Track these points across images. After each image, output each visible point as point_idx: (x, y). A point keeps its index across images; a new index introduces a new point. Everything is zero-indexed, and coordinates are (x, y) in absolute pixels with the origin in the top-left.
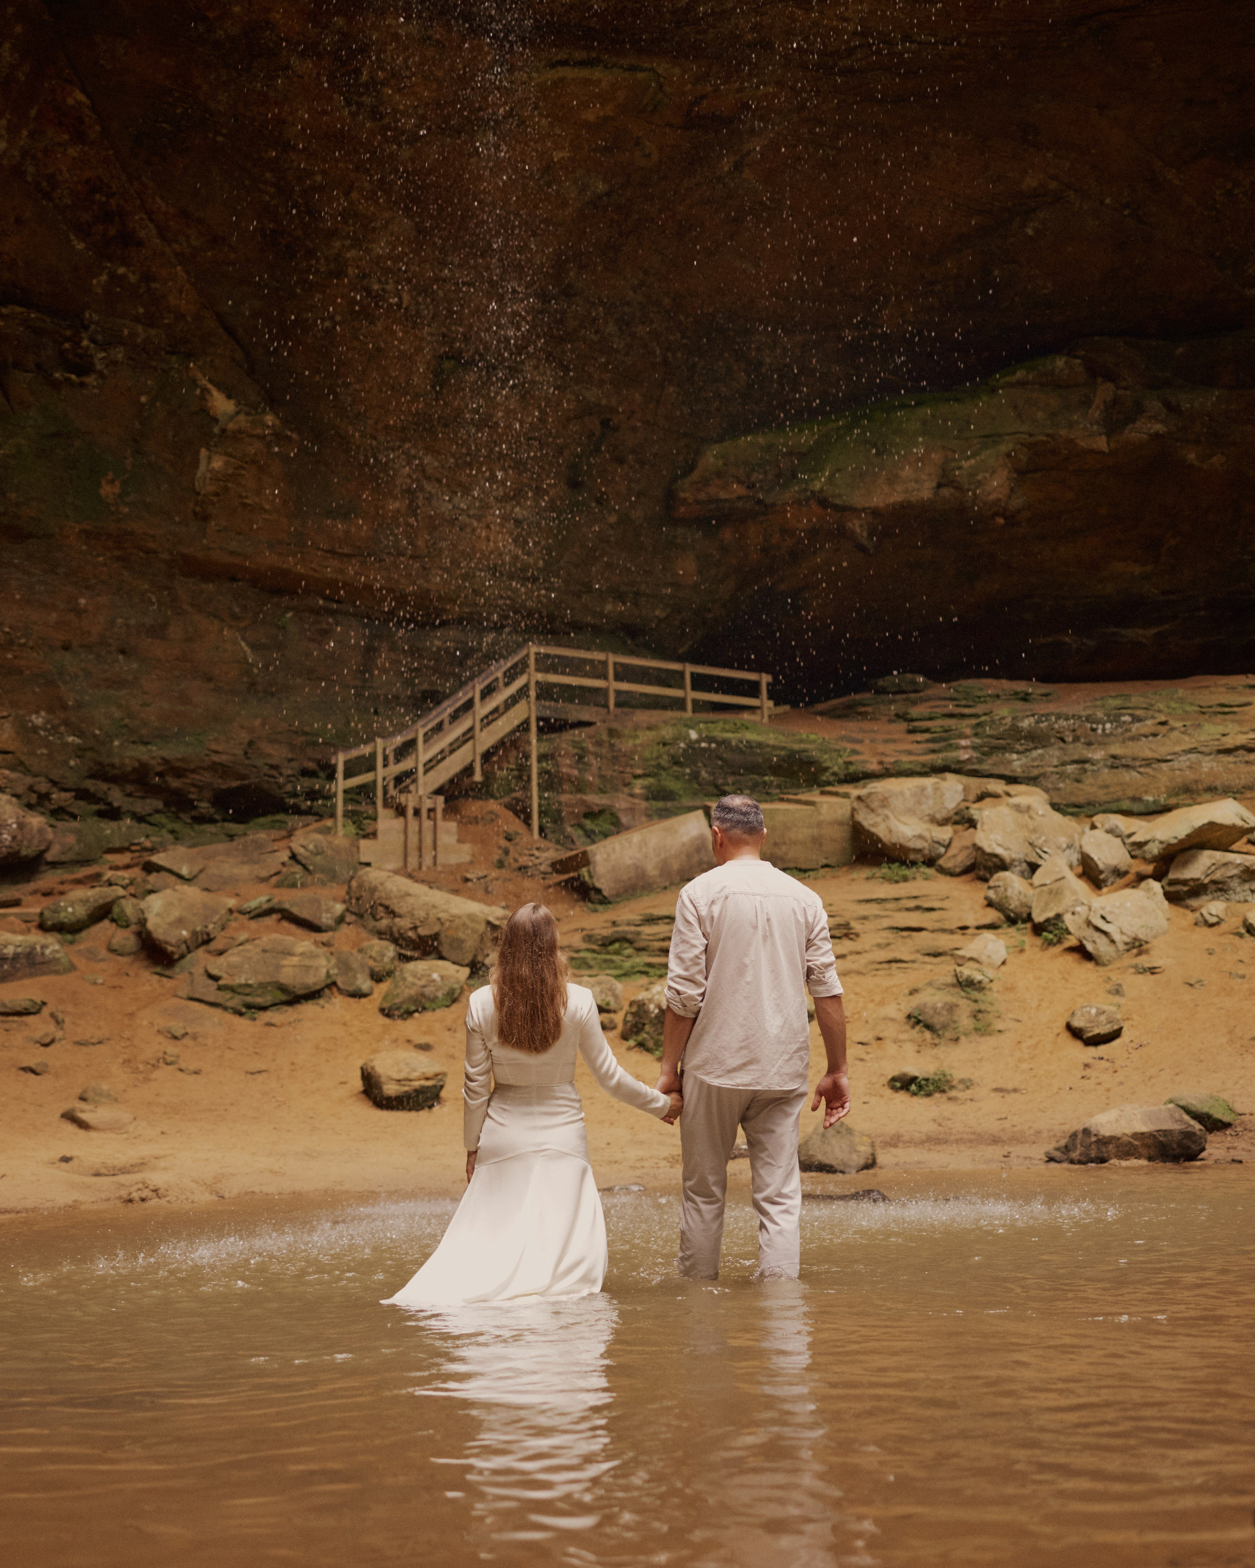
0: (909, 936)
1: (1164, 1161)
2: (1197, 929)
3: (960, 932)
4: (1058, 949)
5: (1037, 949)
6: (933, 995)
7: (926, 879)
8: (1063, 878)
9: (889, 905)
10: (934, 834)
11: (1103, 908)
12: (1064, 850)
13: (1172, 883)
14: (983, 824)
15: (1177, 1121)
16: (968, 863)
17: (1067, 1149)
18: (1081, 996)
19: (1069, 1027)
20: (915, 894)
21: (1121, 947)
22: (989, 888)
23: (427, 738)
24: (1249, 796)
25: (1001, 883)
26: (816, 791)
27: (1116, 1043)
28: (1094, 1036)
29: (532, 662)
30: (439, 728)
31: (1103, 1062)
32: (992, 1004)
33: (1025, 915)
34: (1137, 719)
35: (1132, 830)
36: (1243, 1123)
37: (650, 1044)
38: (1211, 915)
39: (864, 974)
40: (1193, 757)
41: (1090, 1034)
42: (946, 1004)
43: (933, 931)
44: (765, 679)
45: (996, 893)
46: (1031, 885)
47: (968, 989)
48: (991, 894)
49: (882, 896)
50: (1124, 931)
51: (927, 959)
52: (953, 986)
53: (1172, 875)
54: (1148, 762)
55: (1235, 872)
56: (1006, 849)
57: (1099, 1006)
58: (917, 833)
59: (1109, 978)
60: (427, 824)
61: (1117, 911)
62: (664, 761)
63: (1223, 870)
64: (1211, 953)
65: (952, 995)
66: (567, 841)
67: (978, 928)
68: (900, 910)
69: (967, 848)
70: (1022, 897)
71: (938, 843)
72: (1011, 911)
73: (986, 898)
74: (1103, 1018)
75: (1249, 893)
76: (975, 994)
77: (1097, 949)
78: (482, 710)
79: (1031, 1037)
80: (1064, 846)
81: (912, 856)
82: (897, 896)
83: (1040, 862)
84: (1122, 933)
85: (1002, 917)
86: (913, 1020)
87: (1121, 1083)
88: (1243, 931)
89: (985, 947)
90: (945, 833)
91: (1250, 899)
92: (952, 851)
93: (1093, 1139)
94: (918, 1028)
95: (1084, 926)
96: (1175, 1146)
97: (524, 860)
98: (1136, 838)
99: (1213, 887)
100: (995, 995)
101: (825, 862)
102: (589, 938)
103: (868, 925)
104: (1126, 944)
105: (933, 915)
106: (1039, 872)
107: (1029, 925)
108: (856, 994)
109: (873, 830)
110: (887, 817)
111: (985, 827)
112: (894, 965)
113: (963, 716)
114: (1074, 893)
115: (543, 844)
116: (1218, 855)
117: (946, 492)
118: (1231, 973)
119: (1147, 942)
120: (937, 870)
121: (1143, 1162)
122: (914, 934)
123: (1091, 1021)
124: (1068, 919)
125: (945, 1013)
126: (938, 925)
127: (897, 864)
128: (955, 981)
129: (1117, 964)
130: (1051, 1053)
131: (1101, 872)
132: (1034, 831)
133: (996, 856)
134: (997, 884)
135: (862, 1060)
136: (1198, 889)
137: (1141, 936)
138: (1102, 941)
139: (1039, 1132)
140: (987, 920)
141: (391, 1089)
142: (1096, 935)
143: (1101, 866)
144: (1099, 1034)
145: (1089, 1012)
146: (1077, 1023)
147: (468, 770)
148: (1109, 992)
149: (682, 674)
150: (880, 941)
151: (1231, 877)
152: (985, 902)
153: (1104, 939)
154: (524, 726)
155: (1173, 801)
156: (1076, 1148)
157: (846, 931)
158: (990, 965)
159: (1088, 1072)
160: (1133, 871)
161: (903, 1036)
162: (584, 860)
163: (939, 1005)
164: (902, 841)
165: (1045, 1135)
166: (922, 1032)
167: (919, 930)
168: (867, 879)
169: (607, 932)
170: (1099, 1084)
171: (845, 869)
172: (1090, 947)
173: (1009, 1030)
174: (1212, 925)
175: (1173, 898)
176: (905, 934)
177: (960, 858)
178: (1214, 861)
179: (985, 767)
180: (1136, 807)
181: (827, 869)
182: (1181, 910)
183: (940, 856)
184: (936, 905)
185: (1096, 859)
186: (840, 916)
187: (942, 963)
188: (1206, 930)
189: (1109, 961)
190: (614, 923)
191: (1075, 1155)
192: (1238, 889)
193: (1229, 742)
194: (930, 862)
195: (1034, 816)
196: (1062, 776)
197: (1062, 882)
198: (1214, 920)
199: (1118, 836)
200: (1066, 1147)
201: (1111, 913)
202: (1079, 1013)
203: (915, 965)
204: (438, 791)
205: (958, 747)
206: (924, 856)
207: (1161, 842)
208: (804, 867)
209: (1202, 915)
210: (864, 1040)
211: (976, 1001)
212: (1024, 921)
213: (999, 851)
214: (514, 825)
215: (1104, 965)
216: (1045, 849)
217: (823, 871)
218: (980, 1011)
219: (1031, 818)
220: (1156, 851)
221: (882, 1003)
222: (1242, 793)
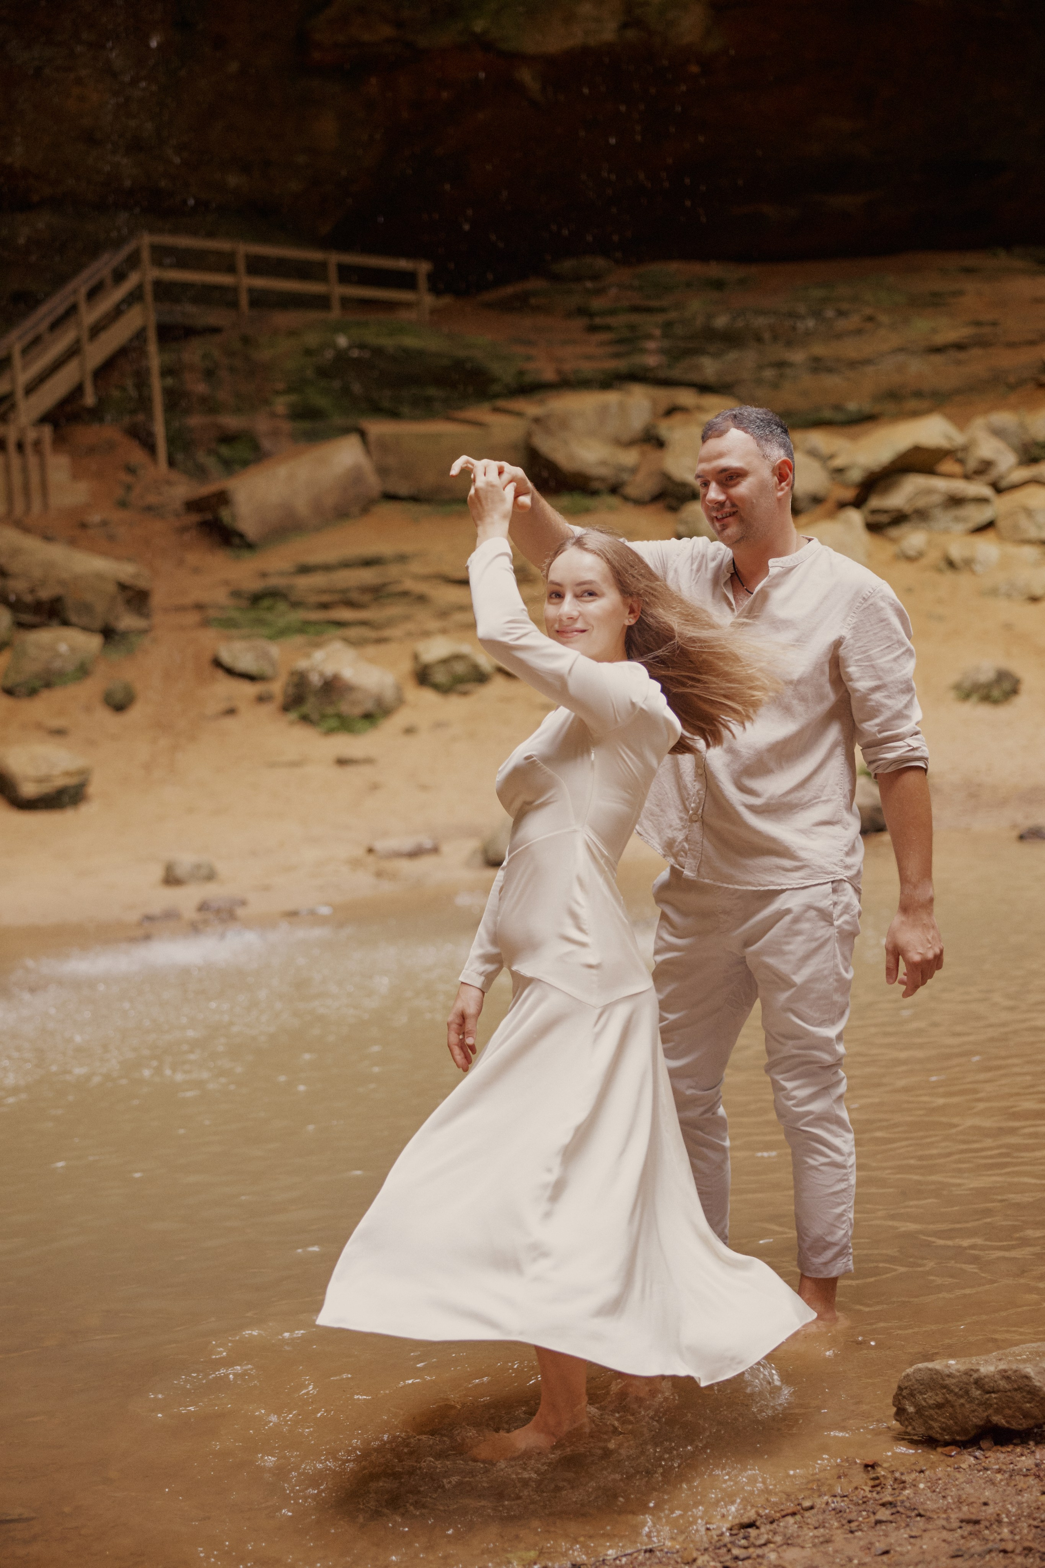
2: (898, 563)
7: (610, 510)
10: (619, 459)
13: (874, 512)
14: (673, 444)
16: (656, 491)
22: (678, 521)
23: (25, 351)
26: (486, 406)
29: (146, 255)
30: (37, 341)
34: (841, 313)
35: (834, 451)
37: (315, 716)
38: (913, 547)
40: (901, 358)
44: (424, 268)
48: (680, 528)
53: (874, 503)
54: (853, 364)
55: (939, 499)
58: (600, 459)
60: (33, 460)
62: (309, 373)
63: (927, 498)
66: (200, 473)
69: (655, 475)
71: (624, 468)
75: (952, 523)
78: (90, 316)
81: (594, 486)
88: (943, 565)
90: (630, 457)
91: (953, 527)
92: (640, 477)
97: (152, 499)
98: (838, 462)
99: (915, 516)
102: (236, 594)
109: (551, 456)
110: (568, 441)
111: (676, 449)
113: (649, 310)
115: (174, 476)
116: (924, 480)
117: (631, 34)
120: (622, 499)
127: (578, 494)
133: (685, 484)
136: (899, 518)
141: (29, 790)
147: (78, 390)
149: (324, 265)
151: (936, 505)
154: (140, 335)
155: (877, 409)
160: (834, 495)
162: (222, 498)
164: (584, 469)
169: (256, 585)
174: (912, 560)
175: (873, 528)
177: (647, 485)
178: (919, 487)
179: (676, 373)
180: (839, 417)
182: (882, 541)
183: (626, 483)
188: (905, 565)
190: (264, 575)
192: (941, 518)
193: (940, 339)
194: (615, 489)
196: (759, 382)
198: (914, 553)
199: (819, 459)
204: (44, 419)
205: (643, 351)
206: (608, 484)
207: (864, 469)
209: (903, 547)
214: (137, 455)
220: (857, 478)
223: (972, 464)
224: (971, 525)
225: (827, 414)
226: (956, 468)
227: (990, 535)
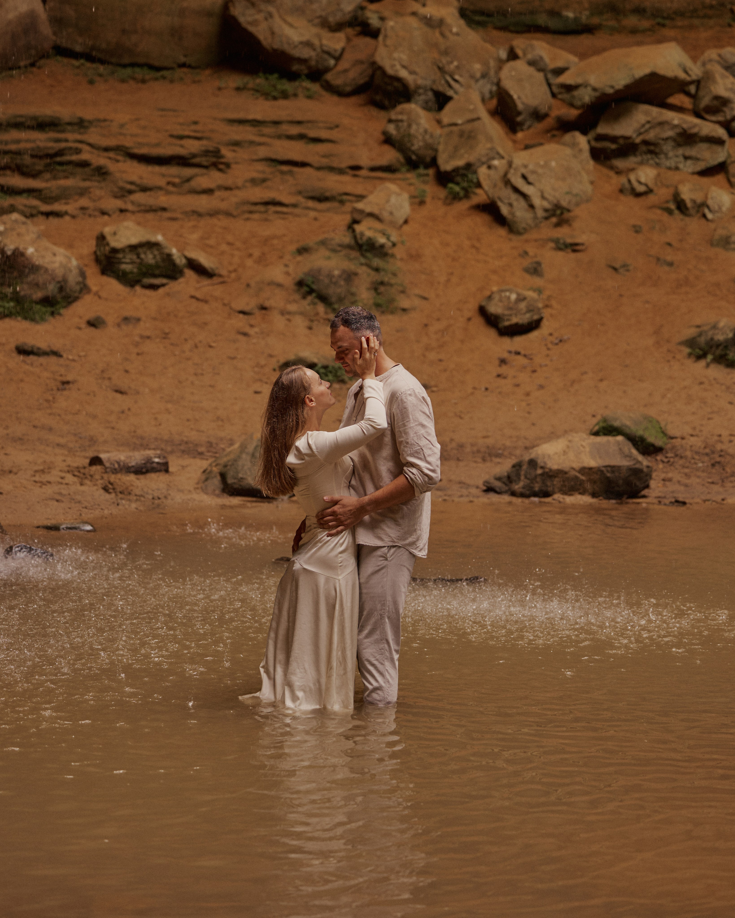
0: (290, 172)
1: (609, 498)
2: (622, 197)
3: (351, 172)
4: (463, 206)
5: (440, 203)
6: (329, 258)
7: (309, 97)
8: (478, 119)
9: (268, 130)
10: (325, 42)
11: (526, 166)
12: (477, 81)
13: (600, 138)
14: (386, 36)
15: (626, 456)
16: (362, 82)
17: (509, 479)
18: (495, 272)
19: (482, 311)
20: (299, 118)
21: (540, 213)
22: (390, 121)
24: (680, 24)
25: (404, 117)
27: (534, 335)
28: (511, 326)
31: (519, 358)
32: (394, 275)
33: (428, 159)
35: (560, 64)
36: (674, 447)
38: (640, 183)
39: (234, 217)
41: (507, 323)
42: (344, 271)
43: (319, 169)
45: (398, 128)
46: (439, 122)
47: (369, 255)
48: (391, 129)
49: (259, 117)
50: (546, 195)
51: (311, 204)
52: (349, 247)
53: (602, 129)
55: (670, 133)
56: (412, 72)
57: (520, 291)
58: (304, 39)
59: (526, 253)
61: (540, 171)
63: (657, 130)
64: (637, 230)
65: (350, 260)
67: (373, 169)
68: (279, 137)
69: (361, 62)
70: (427, 137)
71: (328, 53)
72: (414, 152)
73: (385, 133)
74: (523, 306)
75: (681, 159)
76: (376, 262)
77: (513, 214)
79: (438, 320)
80: (478, 75)
81: (295, 67)
82: (275, 118)
83: (450, 93)
84: (543, 197)
85: (402, 160)
86: (305, 289)
87: (541, 387)
88: (672, 206)
89: (388, 201)
90: (337, 42)
91: (681, 166)
92: (344, 64)
93: (539, 471)
94: (310, 298)
95: (501, 184)
96: (621, 482)
98: (566, 79)
99: (644, 148)
100: (399, 264)
101: (182, 59)
103: (242, 154)
104: (546, 210)
105: (321, 148)
106: (449, 107)
107: (431, 172)
108: (229, 244)
109: (251, 29)
110: (271, 15)
111: (389, 42)
112: (272, 208)
114: (490, 139)
116: (655, 111)
118: (658, 259)
119: (569, 211)
120: (322, 86)
121: (586, 499)
122: (296, 169)
123: (510, 309)
124: (483, 171)
125: (342, 283)
126: (325, 161)
127: (276, 76)
128: (353, 242)
129: (533, 235)
130: (462, 341)
131: (519, 113)
132: (446, 53)
133: (399, 79)
134: (400, 117)
135: (245, 334)
136: (627, 149)
137: (564, 204)
138: (520, 205)
139: (461, 446)
140: (384, 161)
142: (514, 196)
143: (520, 106)
144: (516, 325)
145: (509, 298)
146: (494, 308)
148: (527, 270)
150: (255, 175)
151: (667, 139)
152: (382, 138)
153: (523, 203)
155: (595, 20)
156: (519, 479)
157: (214, 160)
158: (392, 224)
159: (504, 370)
160: (555, 113)
161: (293, 307)
163: (336, 273)
164: (286, 48)
165: (468, 449)
166: (314, 304)
167: (303, 165)
168: (238, 89)
170: (517, 385)
171: (208, 72)
172: (505, 210)
173: (414, 309)
174: (638, 195)
175: (598, 155)
176: (285, 168)
177: (352, 74)
178: (649, 119)
180: (552, 23)
181: (185, 70)
182: (605, 171)
183: (327, 70)
184: (323, 134)
185: (515, 97)
186: (208, 139)
187: (328, 210)
188: (631, 200)
189: (525, 229)
191: (517, 487)
192: (671, 154)
194: (316, 76)
195: (447, 34)
197: (476, 123)
198: (641, 189)
199: (540, 70)
200: (509, 477)
201: (533, 172)
202: (496, 297)
203: (297, 211)
206: (309, 68)
207: (595, 89)
208: (157, 63)
209: (629, 181)
210: (247, 309)
211: (377, 270)
212: (427, 167)
213: (403, 74)
215: (518, 233)
216: (457, 77)
217: (180, 72)
218: (382, 283)
219: (442, 35)
220: (587, 99)
221: (262, 260)
222: (672, 19)
223: (705, 101)
224: (701, 166)
225: (542, 20)
226: (685, 101)
227: (720, 178)
